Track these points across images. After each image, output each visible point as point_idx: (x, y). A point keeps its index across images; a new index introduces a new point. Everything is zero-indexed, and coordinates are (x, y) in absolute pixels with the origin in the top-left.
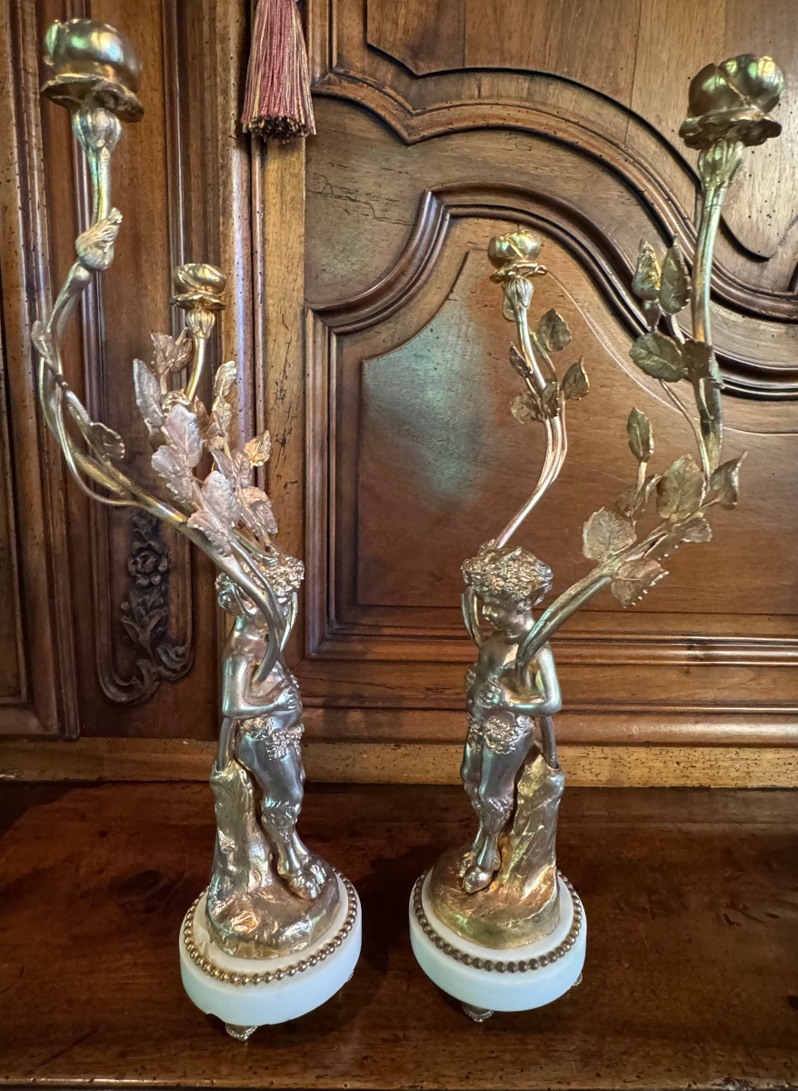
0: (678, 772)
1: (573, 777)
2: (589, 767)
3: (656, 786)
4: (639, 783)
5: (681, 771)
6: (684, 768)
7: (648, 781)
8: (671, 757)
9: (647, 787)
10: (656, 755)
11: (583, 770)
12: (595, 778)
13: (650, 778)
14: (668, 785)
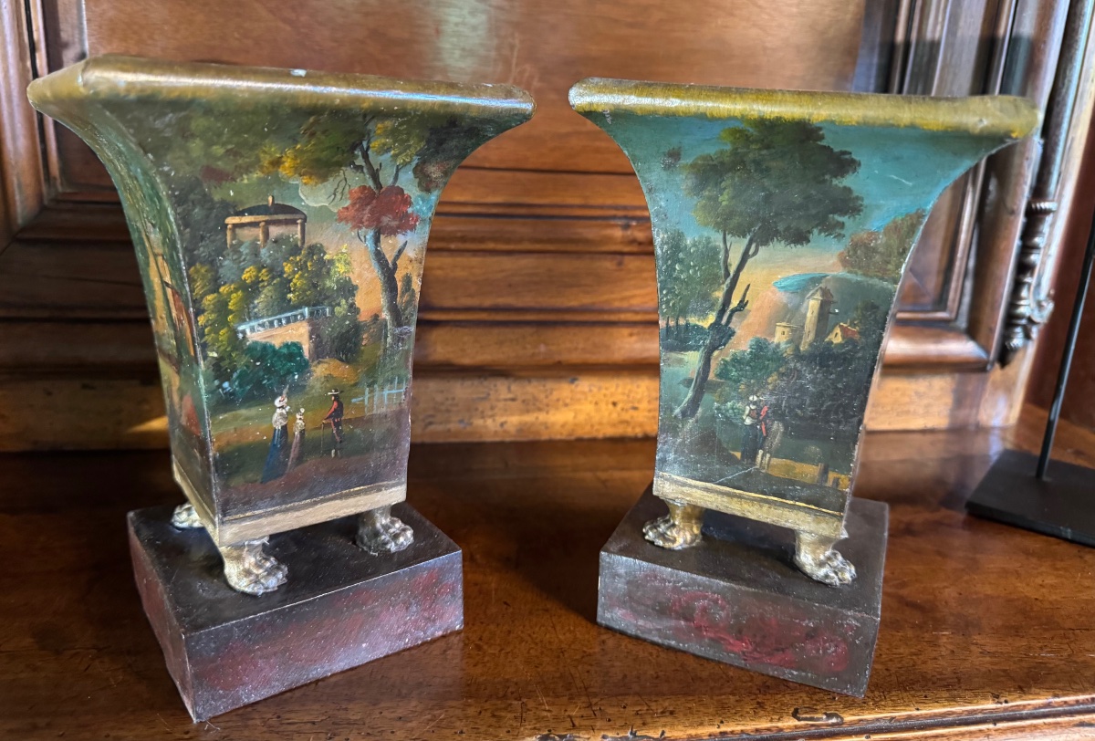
0: (614, 415)
1: (469, 429)
2: (490, 413)
3: (586, 436)
4: (561, 434)
5: (619, 415)
6: (623, 409)
7: (573, 430)
8: (605, 395)
9: (573, 438)
10: (584, 393)
11: (483, 417)
12: (499, 429)
13: (576, 425)
14: (600, 436)
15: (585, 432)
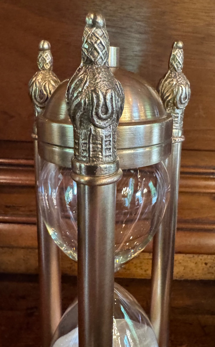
0: (205, 269)
1: (128, 272)
2: (139, 265)
4: (177, 277)
5: (208, 269)
6: (210, 267)
7: (183, 275)
8: (201, 260)
9: (182, 279)
10: (190, 258)
11: (135, 267)
12: (144, 273)
13: (185, 273)
14: (198, 278)
15: (189, 276)
